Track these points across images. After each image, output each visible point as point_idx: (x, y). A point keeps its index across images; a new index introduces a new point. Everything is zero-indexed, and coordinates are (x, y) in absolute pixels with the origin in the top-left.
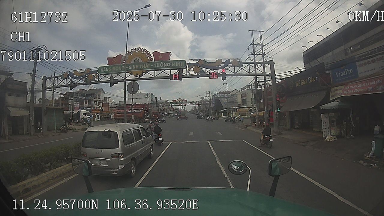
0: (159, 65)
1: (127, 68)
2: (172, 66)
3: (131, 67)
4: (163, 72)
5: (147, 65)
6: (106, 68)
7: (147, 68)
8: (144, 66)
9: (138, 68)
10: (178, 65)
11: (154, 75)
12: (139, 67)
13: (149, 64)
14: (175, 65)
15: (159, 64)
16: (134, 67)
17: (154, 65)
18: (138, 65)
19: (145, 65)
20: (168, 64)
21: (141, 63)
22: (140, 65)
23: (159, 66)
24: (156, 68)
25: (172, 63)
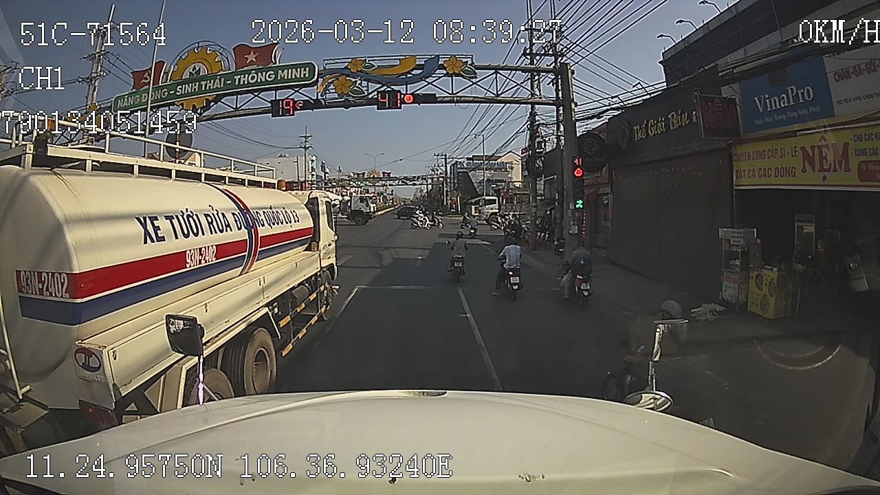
0: (244, 79)
1: (173, 92)
2: (279, 78)
3: (181, 89)
4: (257, 96)
5: (217, 81)
6: (130, 98)
7: (217, 89)
8: (210, 85)
9: (197, 90)
10: (293, 77)
11: (234, 107)
12: (200, 86)
13: (223, 79)
14: (286, 78)
15: (247, 76)
16: (188, 88)
17: (235, 79)
18: (197, 84)
19: (212, 81)
20: (268, 74)
21: (205, 78)
22: (202, 83)
23: (246, 82)
24: (239, 86)
25: (280, 71)
